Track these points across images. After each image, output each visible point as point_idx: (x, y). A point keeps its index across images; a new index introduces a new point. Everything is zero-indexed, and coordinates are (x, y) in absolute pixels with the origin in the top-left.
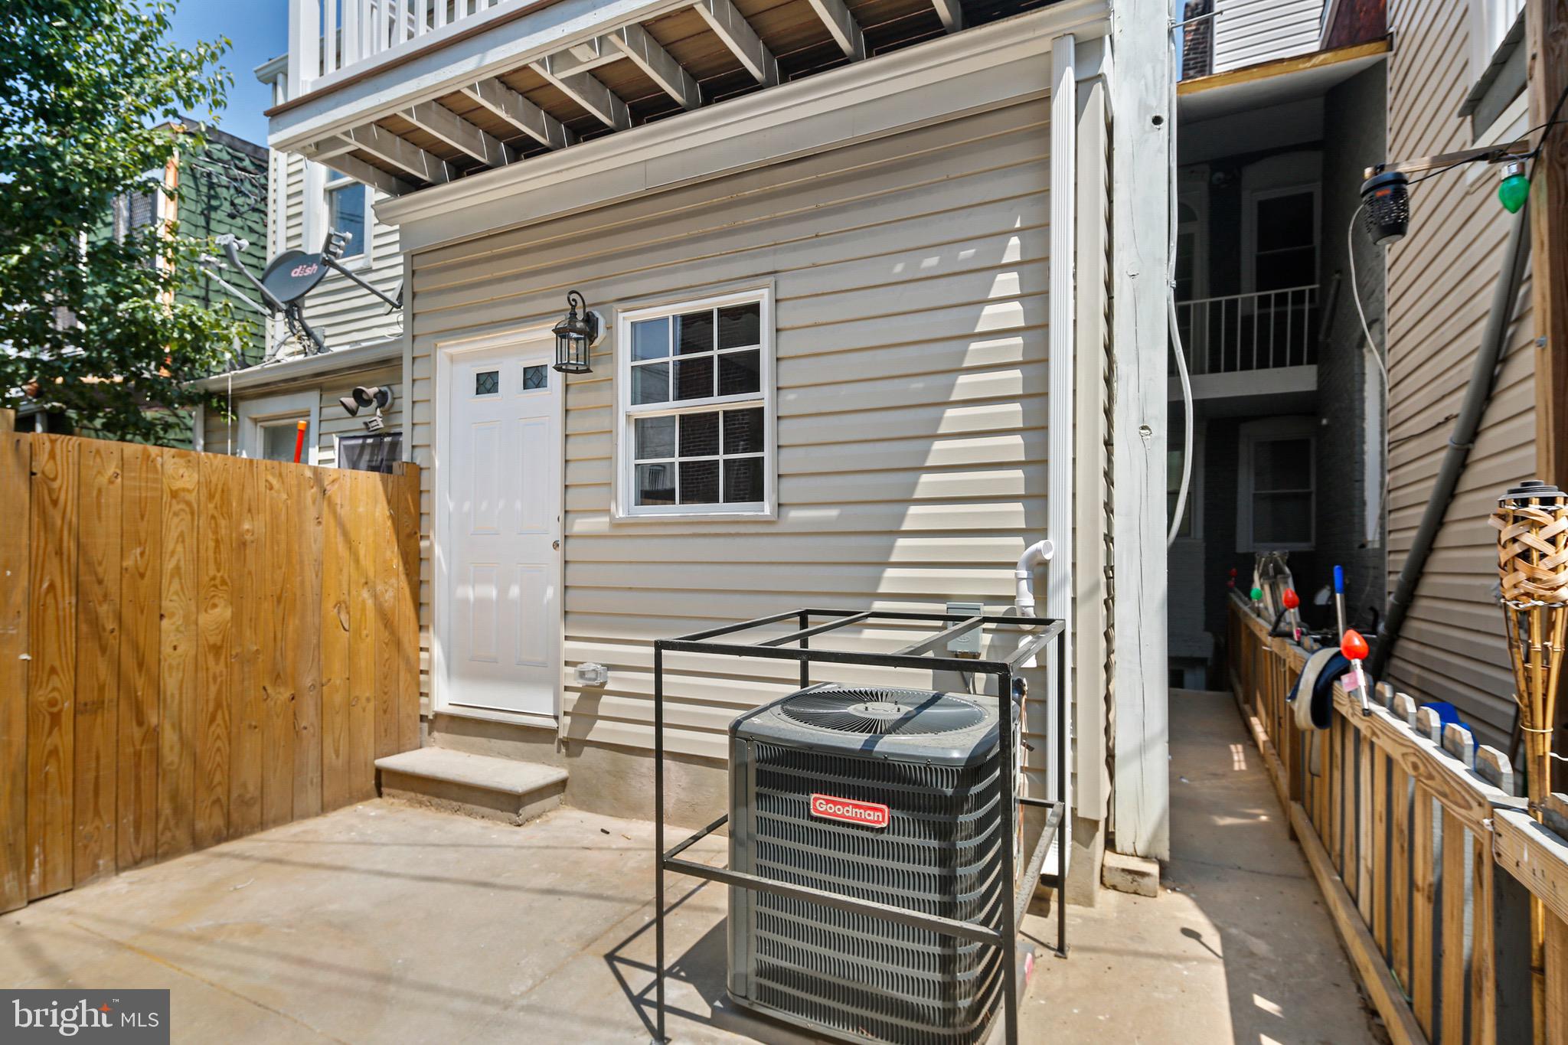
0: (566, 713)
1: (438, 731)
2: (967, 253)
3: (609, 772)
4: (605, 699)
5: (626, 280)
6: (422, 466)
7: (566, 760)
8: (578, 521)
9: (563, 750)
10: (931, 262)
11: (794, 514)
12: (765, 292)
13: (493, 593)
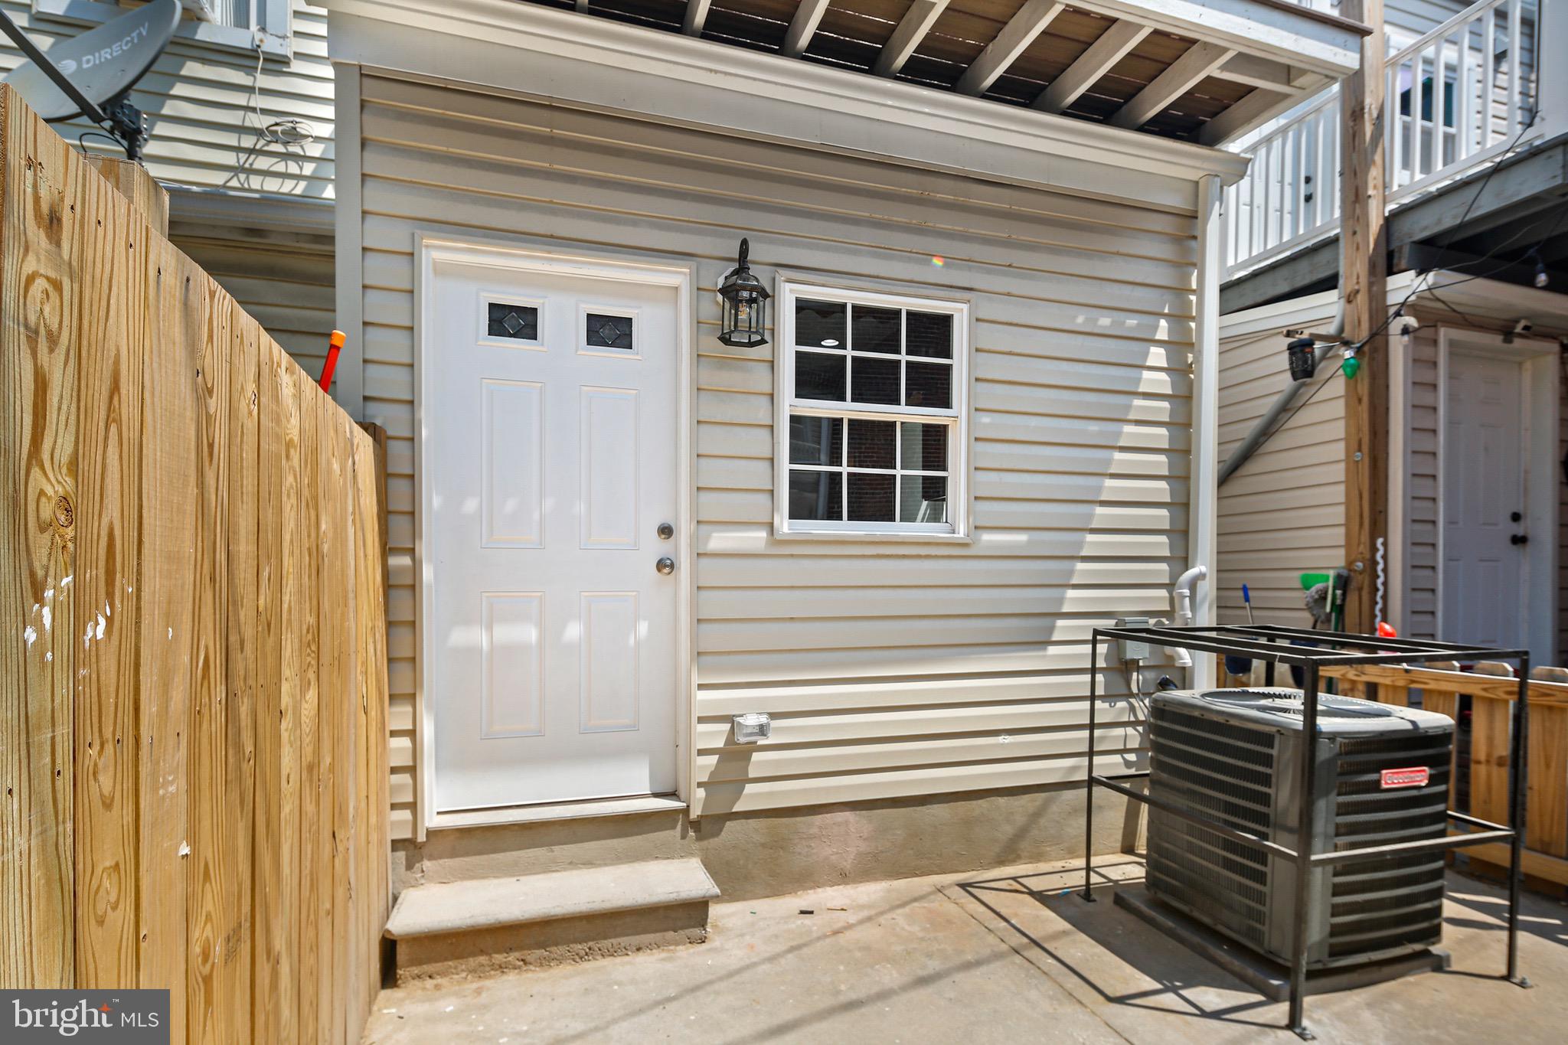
0: (700, 785)
2: (1132, 322)
3: (763, 845)
4: (756, 756)
6: (390, 432)
7: (697, 845)
8: (715, 535)
9: (692, 834)
10: (1105, 321)
11: (987, 537)
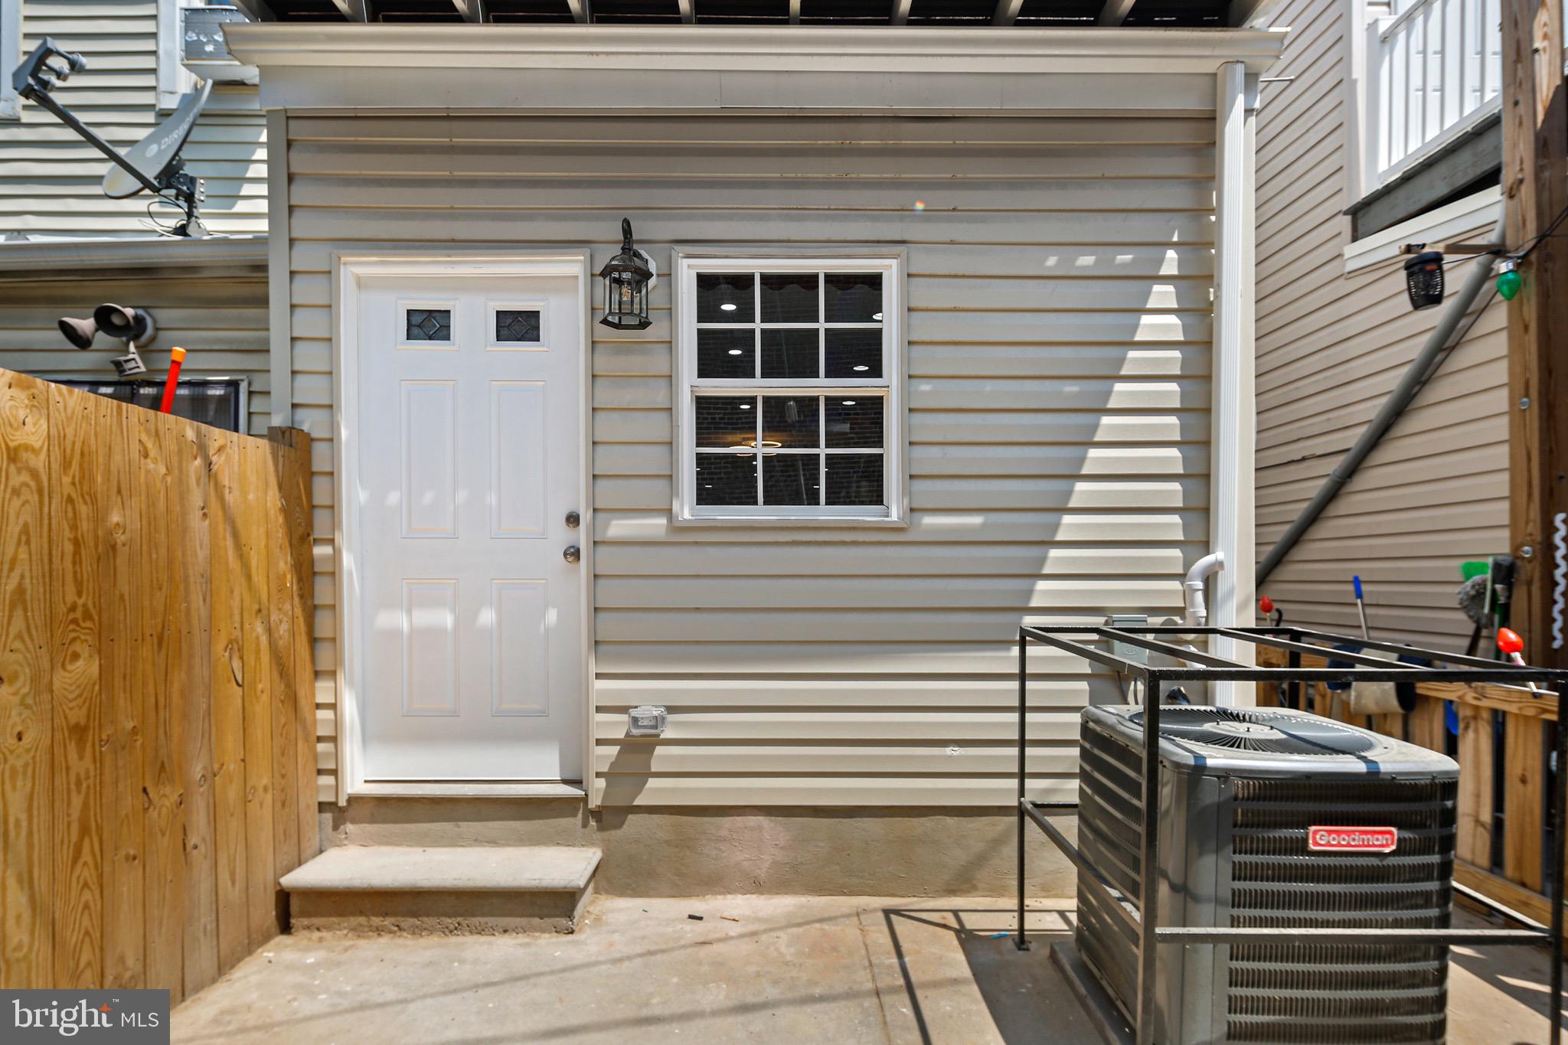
0: (598, 775)
1: (353, 822)
2: (1124, 258)
3: (668, 843)
4: (659, 750)
5: (689, 218)
6: (314, 435)
7: (598, 835)
8: (614, 522)
9: (593, 823)
10: (1086, 261)
11: (928, 520)
12: (894, 263)
13: (449, 620)
